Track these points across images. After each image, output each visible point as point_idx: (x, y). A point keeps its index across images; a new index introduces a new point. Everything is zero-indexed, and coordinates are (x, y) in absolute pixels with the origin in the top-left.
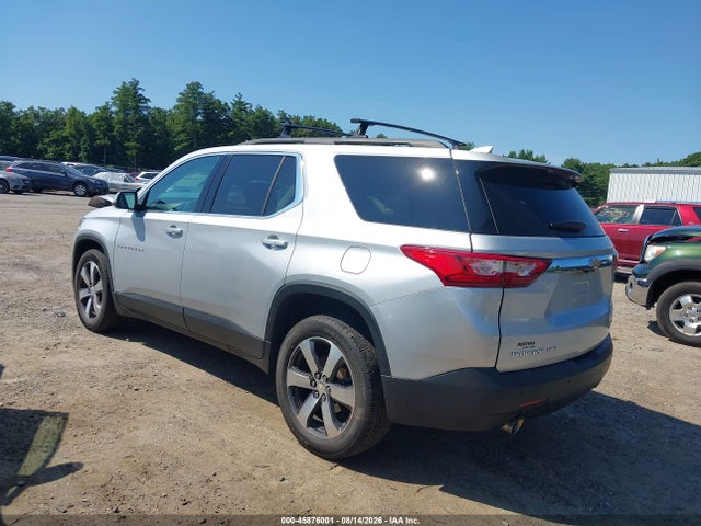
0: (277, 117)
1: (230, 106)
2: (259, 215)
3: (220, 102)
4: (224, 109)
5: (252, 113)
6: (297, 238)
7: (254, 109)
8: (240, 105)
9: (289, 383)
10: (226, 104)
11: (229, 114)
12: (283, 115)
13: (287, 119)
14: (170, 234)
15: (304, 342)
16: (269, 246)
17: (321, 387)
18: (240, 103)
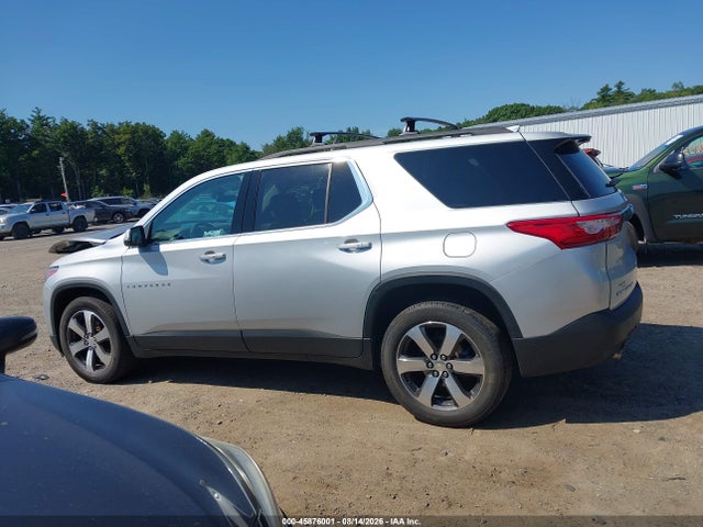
0: (88, 128)
1: (29, 123)
2: (323, 223)
3: (15, 121)
4: (21, 127)
5: (56, 127)
6: (381, 237)
7: (58, 122)
8: (41, 120)
9: (400, 372)
10: (23, 121)
11: (29, 131)
12: (95, 125)
13: (100, 128)
14: (207, 261)
15: (413, 329)
16: (347, 250)
17: (440, 367)
18: (40, 118)
